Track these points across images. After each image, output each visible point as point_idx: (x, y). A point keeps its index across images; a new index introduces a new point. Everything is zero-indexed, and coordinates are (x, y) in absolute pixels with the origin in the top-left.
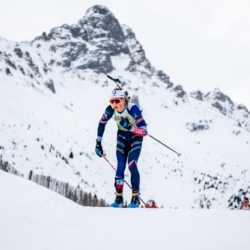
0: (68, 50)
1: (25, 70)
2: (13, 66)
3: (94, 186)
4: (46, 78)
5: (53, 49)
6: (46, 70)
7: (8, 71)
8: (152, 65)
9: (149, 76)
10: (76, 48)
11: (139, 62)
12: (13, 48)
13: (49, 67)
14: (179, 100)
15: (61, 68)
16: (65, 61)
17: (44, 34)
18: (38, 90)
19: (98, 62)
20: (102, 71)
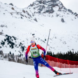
0: (39, 8)
1: (27, 17)
2: (23, 16)
3: (54, 48)
4: (34, 18)
5: (34, 8)
6: (33, 15)
7: (22, 18)
8: (66, 8)
9: (66, 11)
10: (41, 7)
11: (62, 8)
12: (22, 10)
13: (34, 14)
14: (76, 17)
15: (38, 14)
16: (39, 12)
17: (31, 4)
18: (32, 22)
19: (49, 10)
20: (51, 13)
